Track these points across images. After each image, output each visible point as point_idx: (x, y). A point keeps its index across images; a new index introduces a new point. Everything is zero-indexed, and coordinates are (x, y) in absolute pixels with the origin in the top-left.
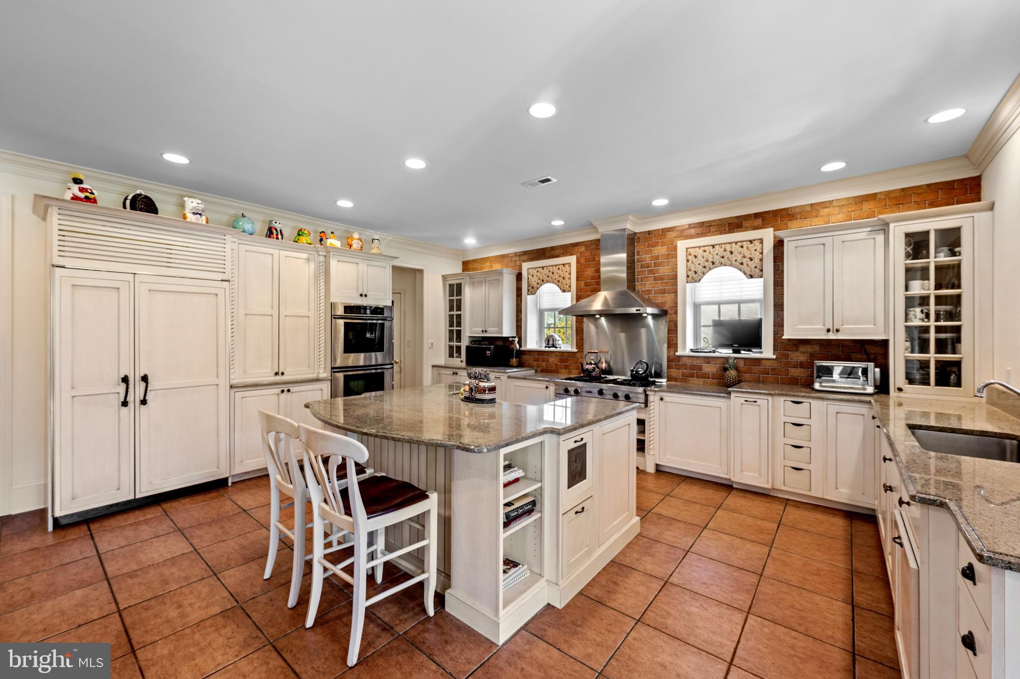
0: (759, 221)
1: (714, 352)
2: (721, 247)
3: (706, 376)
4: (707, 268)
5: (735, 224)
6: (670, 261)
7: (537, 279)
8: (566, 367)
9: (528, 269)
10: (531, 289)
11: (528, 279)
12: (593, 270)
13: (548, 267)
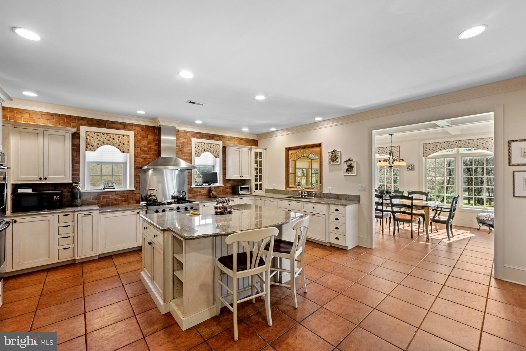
0: (218, 138)
1: (202, 185)
2: (207, 144)
3: (202, 195)
4: (202, 152)
5: (211, 137)
7: (96, 140)
8: (126, 200)
9: (86, 132)
10: (90, 147)
11: (87, 139)
12: (147, 143)
13: (109, 134)
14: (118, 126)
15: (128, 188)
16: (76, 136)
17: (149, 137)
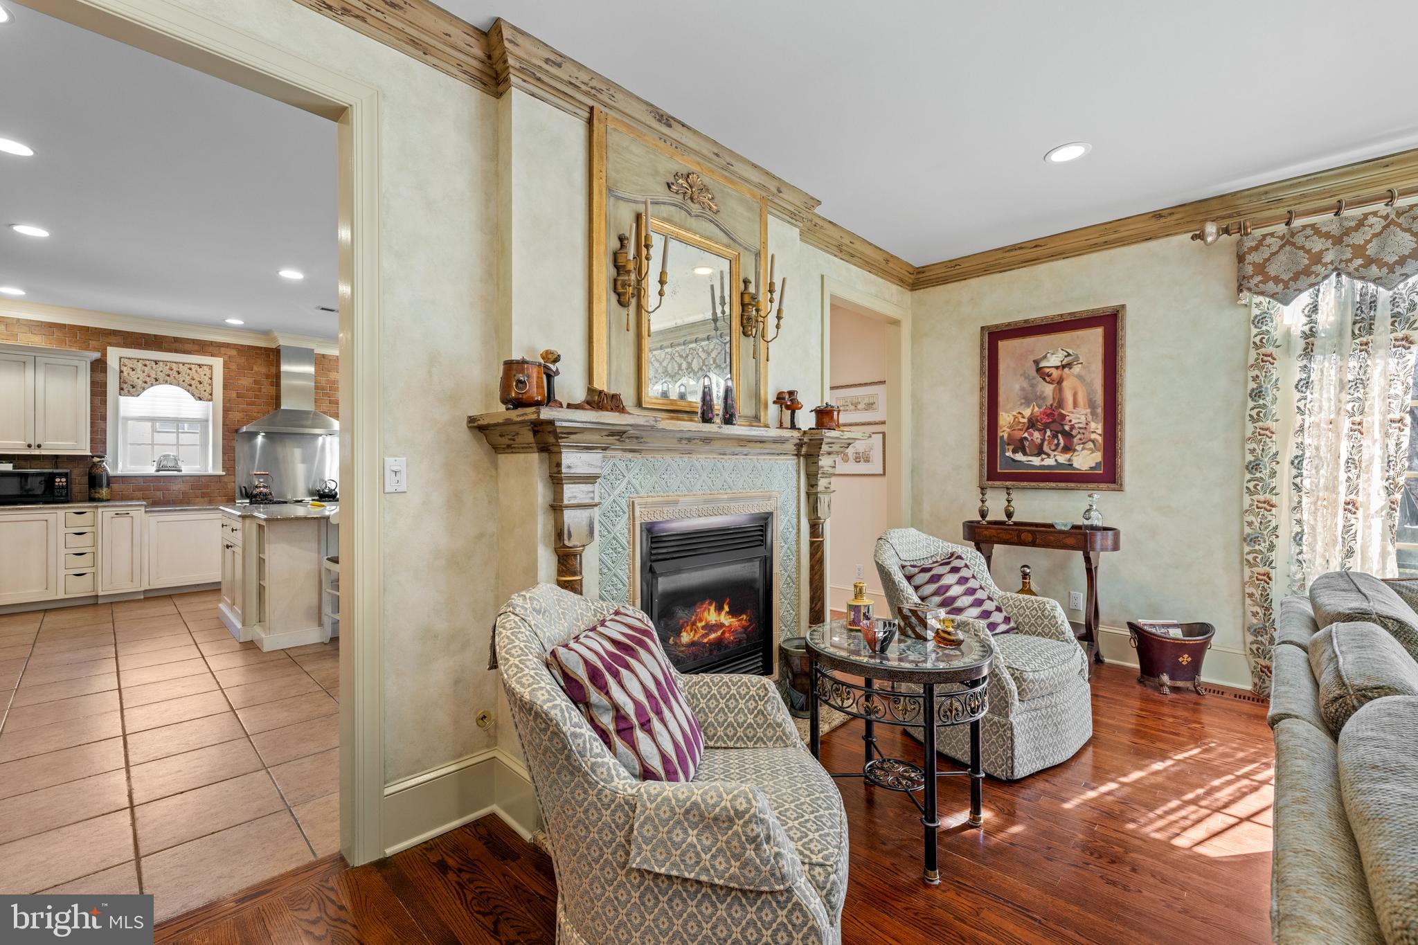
7: (142, 376)
8: (203, 495)
9: (120, 358)
10: (129, 388)
11: (121, 372)
12: (251, 380)
13: (168, 364)
14: (188, 347)
15: (210, 471)
16: (99, 367)
17: (255, 368)
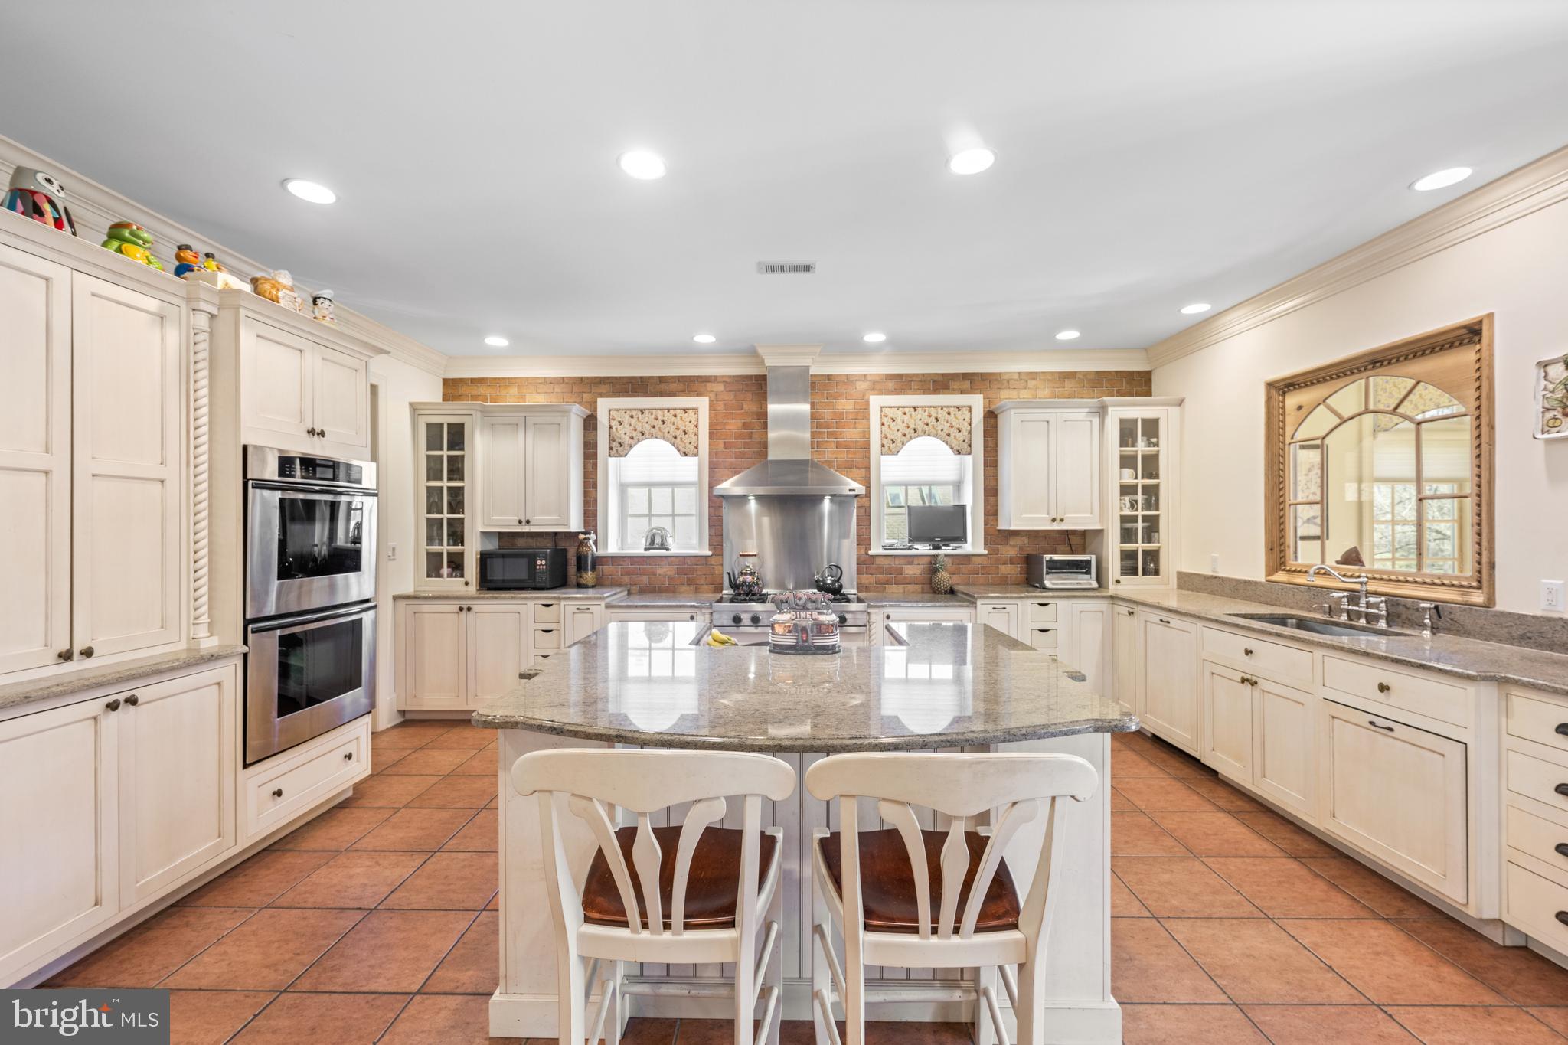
0: (967, 385)
1: (910, 548)
2: (925, 411)
3: (908, 581)
4: (908, 436)
5: (940, 384)
6: (859, 423)
7: (628, 429)
8: (690, 582)
9: (610, 411)
10: (617, 447)
11: (611, 427)
12: (740, 423)
13: (654, 411)
14: (673, 386)
15: (697, 550)
16: (590, 424)
17: (745, 406)
